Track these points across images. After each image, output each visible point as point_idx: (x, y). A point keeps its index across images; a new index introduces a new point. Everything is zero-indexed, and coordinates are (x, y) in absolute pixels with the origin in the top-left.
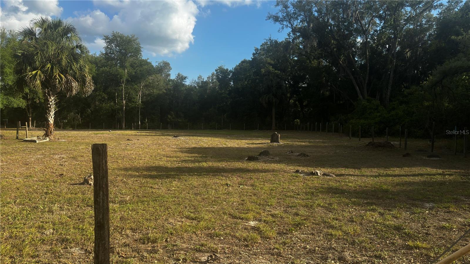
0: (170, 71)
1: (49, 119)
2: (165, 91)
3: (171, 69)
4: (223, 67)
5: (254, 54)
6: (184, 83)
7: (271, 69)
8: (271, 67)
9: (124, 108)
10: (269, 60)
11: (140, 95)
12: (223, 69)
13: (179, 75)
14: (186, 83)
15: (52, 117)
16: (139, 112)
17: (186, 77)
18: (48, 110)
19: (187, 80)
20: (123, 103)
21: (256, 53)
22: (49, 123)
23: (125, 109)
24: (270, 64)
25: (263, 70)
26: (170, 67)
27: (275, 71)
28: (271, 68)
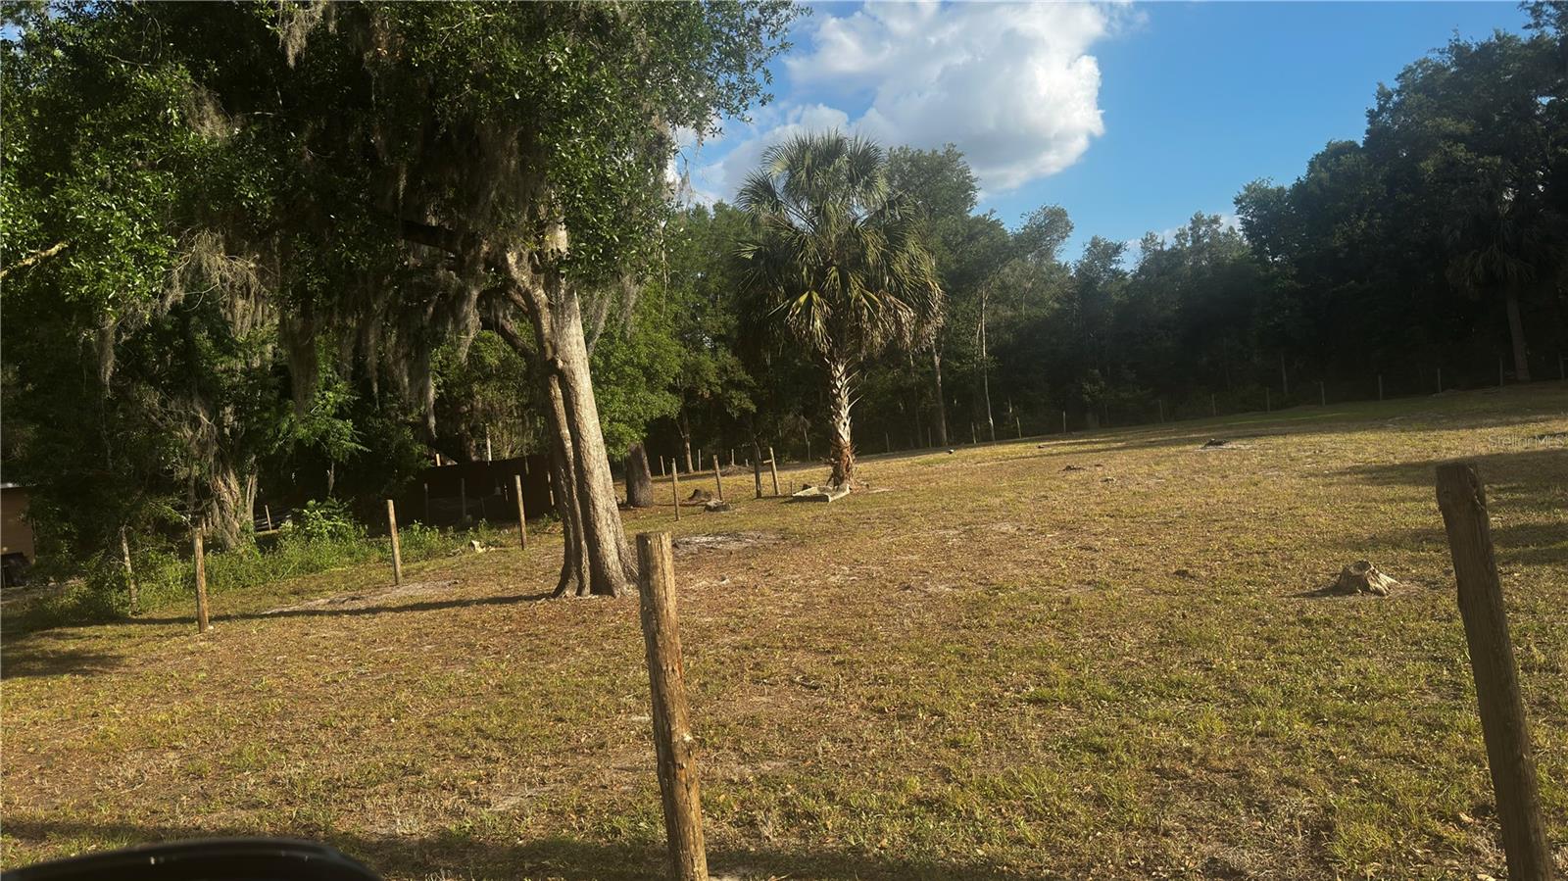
0: (1069, 236)
1: (840, 432)
2: (1057, 306)
3: (1072, 228)
4: (1265, 185)
5: (1372, 116)
6: (1114, 267)
7: (1462, 154)
8: (1462, 146)
9: (939, 377)
10: (1449, 124)
11: (981, 332)
12: (1266, 192)
13: (1095, 243)
14: (1121, 267)
15: (845, 424)
16: (984, 386)
17: (1120, 246)
18: (834, 403)
19: (1123, 255)
20: (932, 363)
21: (1382, 108)
22: (839, 443)
23: (941, 383)
24: (1456, 138)
25: (1428, 166)
26: (1067, 224)
27: (1481, 160)
28: (1460, 152)
